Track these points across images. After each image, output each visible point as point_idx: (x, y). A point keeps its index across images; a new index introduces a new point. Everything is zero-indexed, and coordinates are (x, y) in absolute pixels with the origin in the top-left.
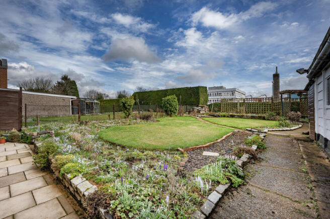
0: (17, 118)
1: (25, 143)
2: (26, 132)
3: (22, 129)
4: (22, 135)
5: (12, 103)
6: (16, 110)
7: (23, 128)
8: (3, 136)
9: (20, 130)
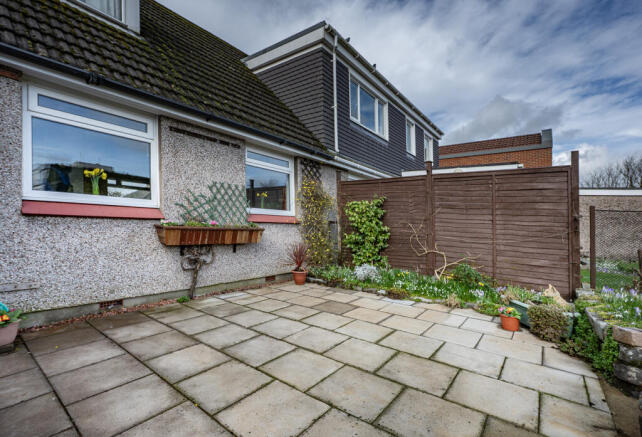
0: (564, 253)
1: (588, 361)
2: (590, 311)
3: (580, 293)
4: (575, 320)
5: (546, 206)
6: (561, 228)
7: (585, 292)
8: (512, 304)
9: (571, 297)
